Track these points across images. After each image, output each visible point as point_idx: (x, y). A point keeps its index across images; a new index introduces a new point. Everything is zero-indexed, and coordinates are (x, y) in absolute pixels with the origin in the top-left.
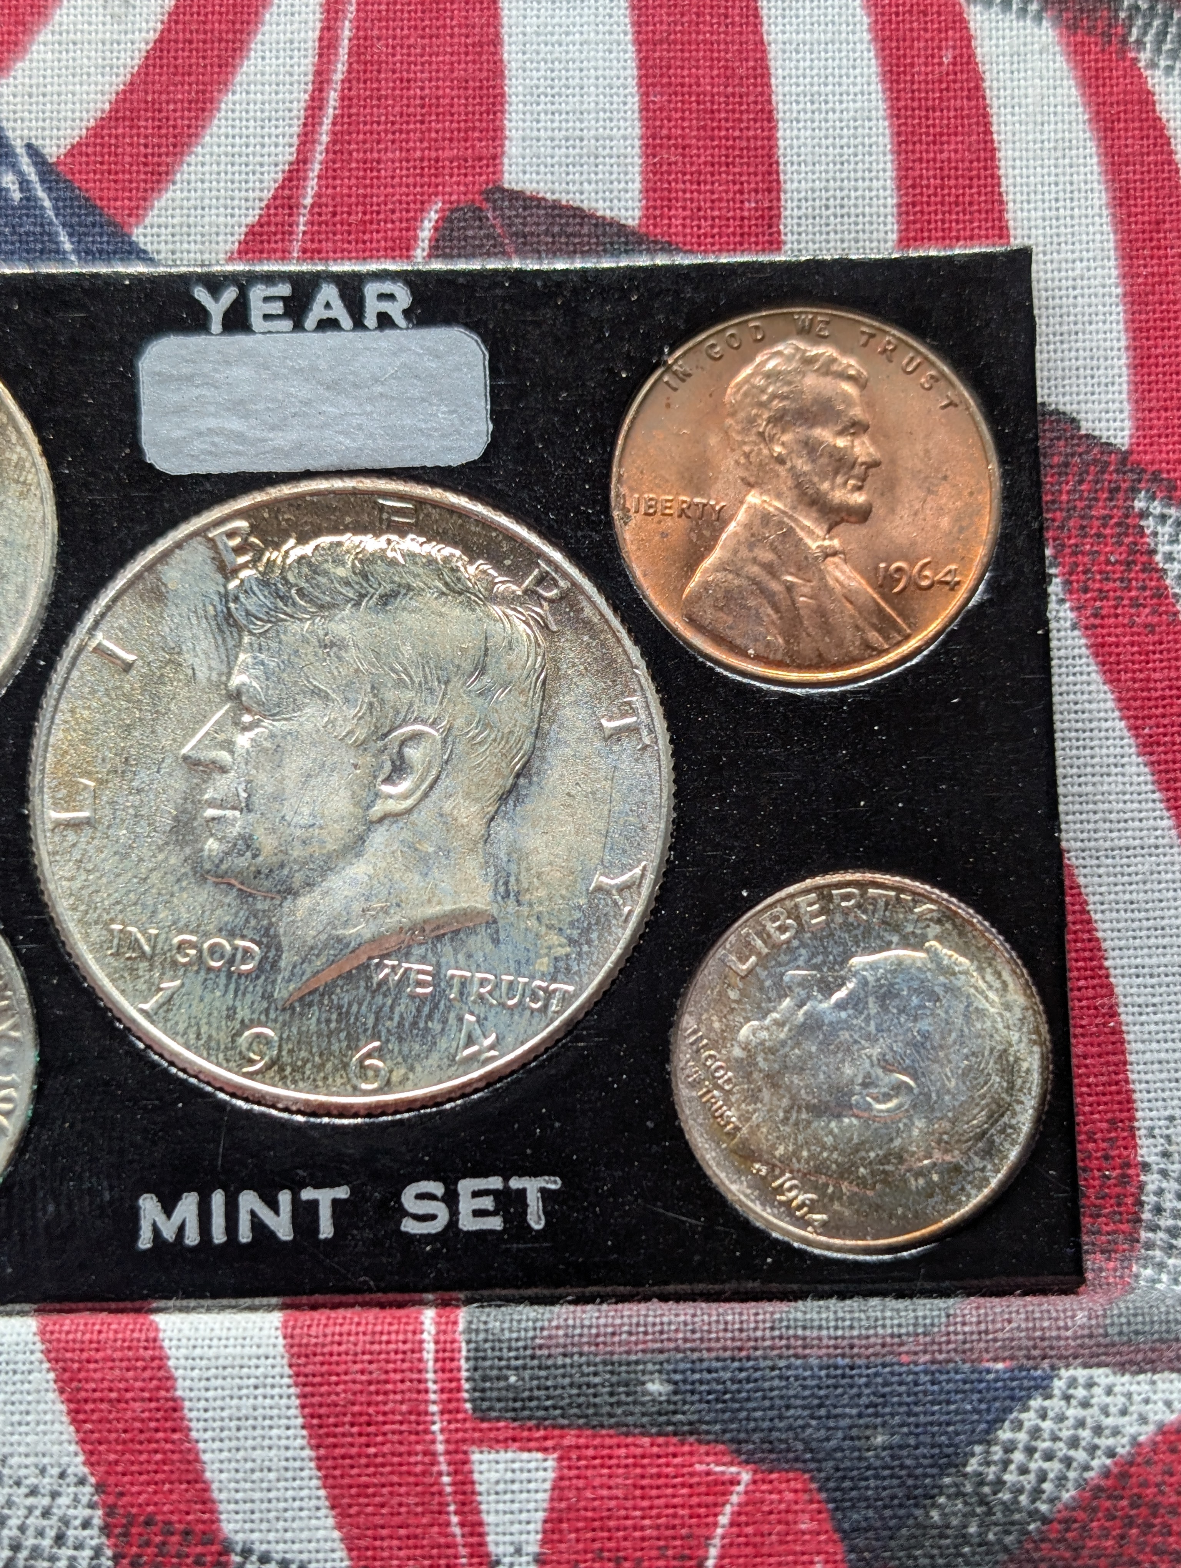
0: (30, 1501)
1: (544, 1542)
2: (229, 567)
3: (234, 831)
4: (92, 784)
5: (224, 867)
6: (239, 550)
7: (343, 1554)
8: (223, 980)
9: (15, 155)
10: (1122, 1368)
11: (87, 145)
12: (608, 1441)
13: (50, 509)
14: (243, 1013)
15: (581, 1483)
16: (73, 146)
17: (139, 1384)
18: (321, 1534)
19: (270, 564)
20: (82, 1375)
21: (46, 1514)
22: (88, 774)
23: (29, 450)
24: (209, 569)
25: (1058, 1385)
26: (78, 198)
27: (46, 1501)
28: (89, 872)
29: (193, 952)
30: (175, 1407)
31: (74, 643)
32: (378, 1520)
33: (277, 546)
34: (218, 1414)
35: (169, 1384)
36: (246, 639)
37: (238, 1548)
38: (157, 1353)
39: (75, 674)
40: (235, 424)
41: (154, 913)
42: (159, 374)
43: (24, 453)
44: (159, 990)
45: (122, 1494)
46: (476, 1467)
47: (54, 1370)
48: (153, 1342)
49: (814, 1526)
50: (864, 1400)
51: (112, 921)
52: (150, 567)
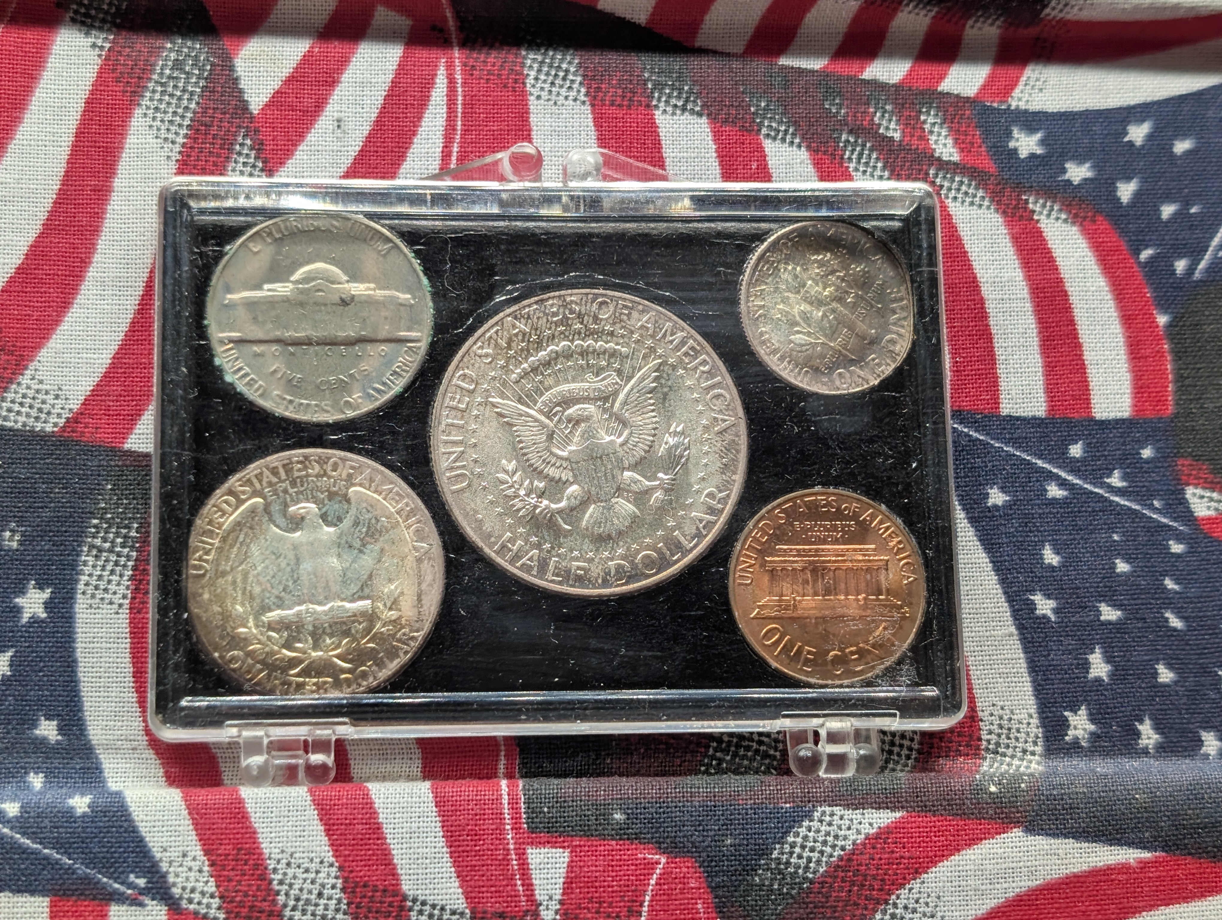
0: (305, 875)
1: (563, 894)
7: (464, 901)
10: (847, 806)
12: (595, 843)
15: (582, 864)
17: (360, 816)
18: (452, 890)
20: (331, 812)
21: (313, 882)
25: (816, 815)
27: (313, 875)
32: (481, 884)
34: (400, 830)
37: (411, 898)
38: (369, 801)
45: (352, 872)
46: (530, 856)
48: (366, 796)
49: (697, 885)
50: (721, 822)
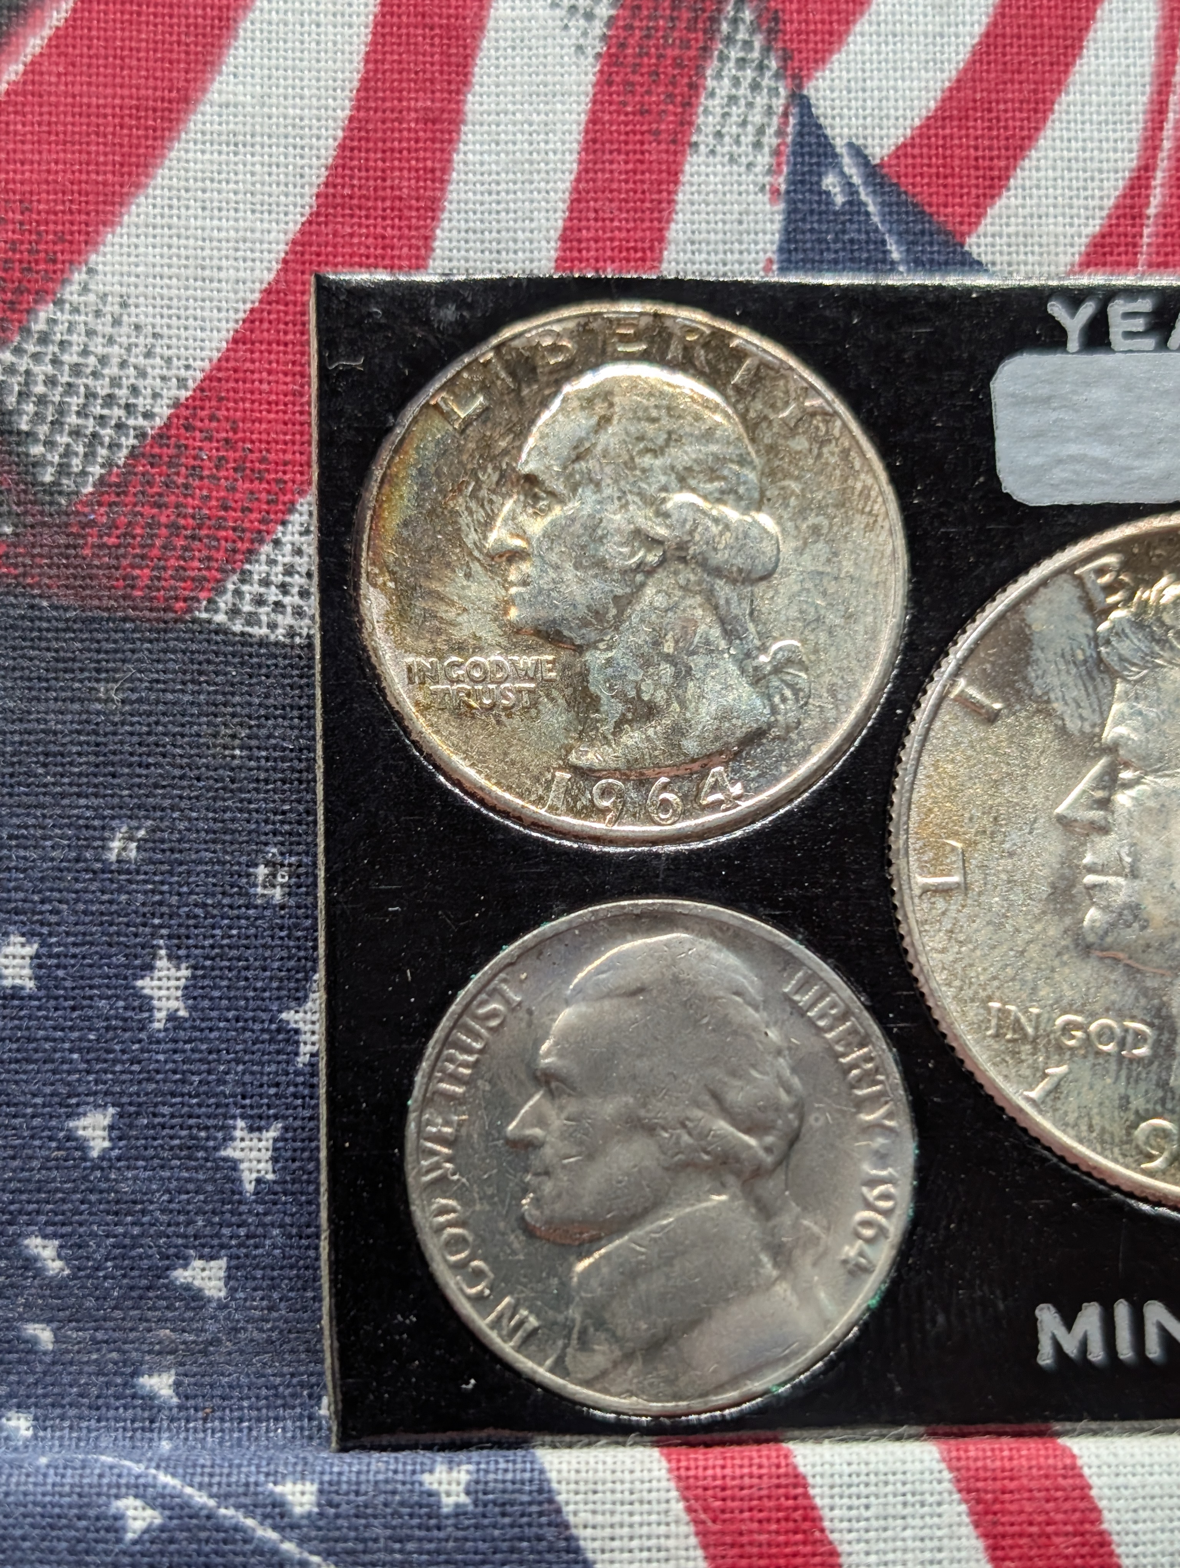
2: (1099, 607)
3: (1120, 899)
4: (959, 845)
5: (1109, 940)
6: (1110, 589)
8: (1113, 1066)
9: (835, 155)
11: (913, 146)
13: (900, 542)
14: (1138, 1103)
16: (898, 148)
19: (1144, 604)
20: (997, 1507)
22: (955, 835)
23: (876, 478)
24: (1077, 608)
26: (906, 203)
28: (961, 943)
29: (1079, 1034)
30: (1103, 1542)
31: (933, 690)
33: (1150, 584)
35: (1093, 1516)
36: (1120, 687)
38: (1078, 1481)
39: (937, 724)
40: (1098, 451)
41: (1034, 990)
42: (1013, 395)
43: (870, 481)
44: (1045, 1075)
47: (967, 1501)
48: (1073, 1470)
51: (990, 998)
52: (1014, 607)
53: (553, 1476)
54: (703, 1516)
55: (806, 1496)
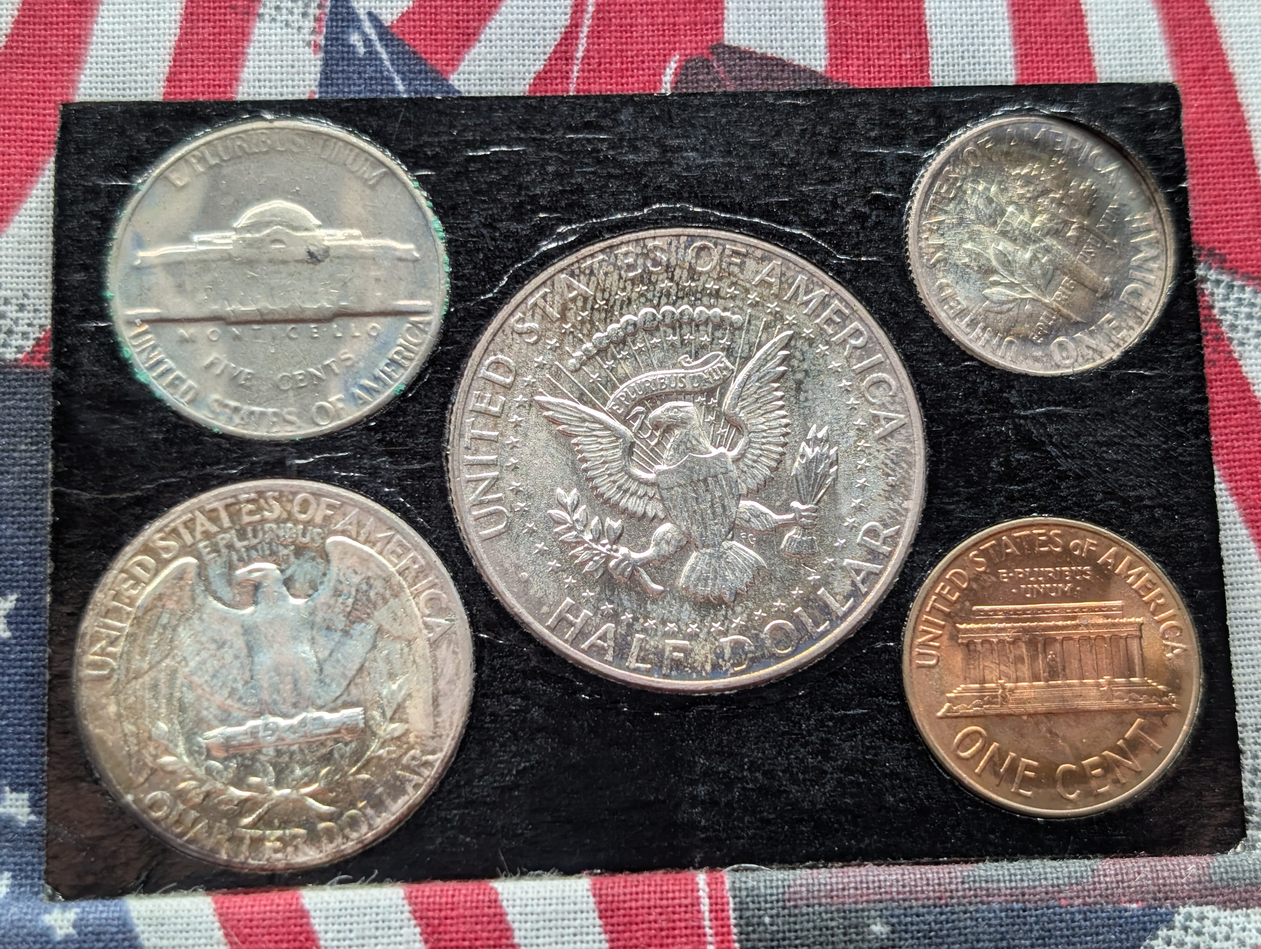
9: (359, 20)
10: (1224, 905)
11: (414, 14)
16: (403, 14)
17: (485, 935)
20: (442, 929)
25: (1178, 919)
26: (407, 52)
35: (508, 934)
38: (498, 910)
47: (420, 925)
48: (495, 902)
50: (1035, 934)
53: (134, 914)
54: (236, 939)
55: (308, 924)
